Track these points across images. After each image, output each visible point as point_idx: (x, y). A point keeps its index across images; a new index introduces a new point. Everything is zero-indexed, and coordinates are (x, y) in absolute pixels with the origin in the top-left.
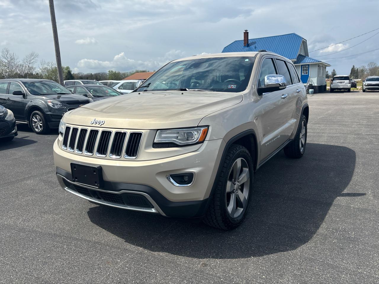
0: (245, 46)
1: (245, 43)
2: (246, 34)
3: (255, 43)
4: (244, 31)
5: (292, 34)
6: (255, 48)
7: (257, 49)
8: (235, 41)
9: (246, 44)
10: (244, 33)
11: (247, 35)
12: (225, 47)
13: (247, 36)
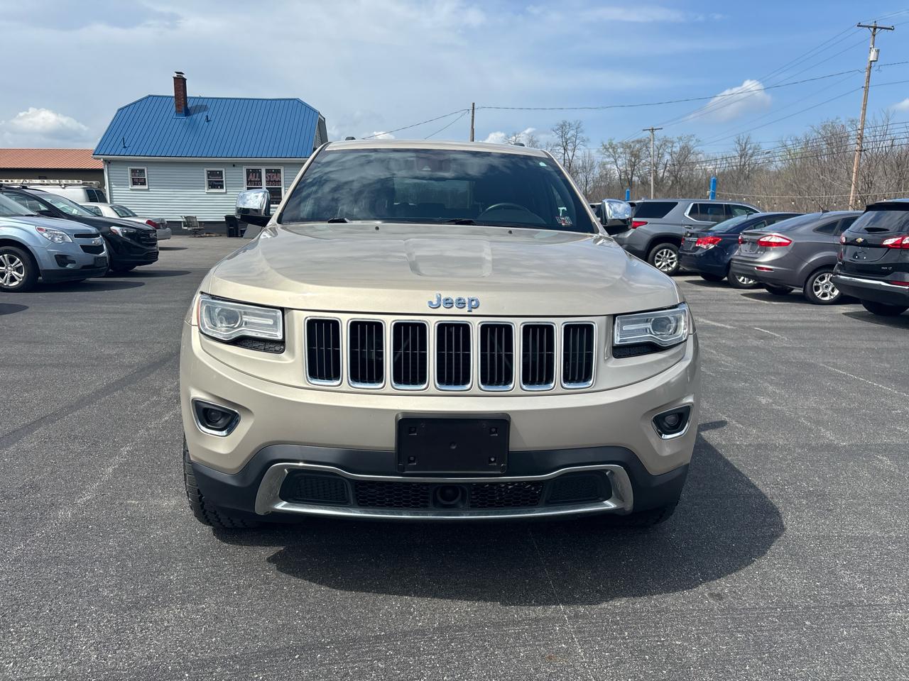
0: (177, 112)
1: (178, 106)
2: (180, 82)
3: (205, 108)
4: (175, 75)
5: (295, 99)
6: (208, 121)
7: (211, 123)
8: (150, 96)
9: (183, 108)
10: (175, 78)
11: (182, 84)
12: (122, 109)
13: (182, 88)
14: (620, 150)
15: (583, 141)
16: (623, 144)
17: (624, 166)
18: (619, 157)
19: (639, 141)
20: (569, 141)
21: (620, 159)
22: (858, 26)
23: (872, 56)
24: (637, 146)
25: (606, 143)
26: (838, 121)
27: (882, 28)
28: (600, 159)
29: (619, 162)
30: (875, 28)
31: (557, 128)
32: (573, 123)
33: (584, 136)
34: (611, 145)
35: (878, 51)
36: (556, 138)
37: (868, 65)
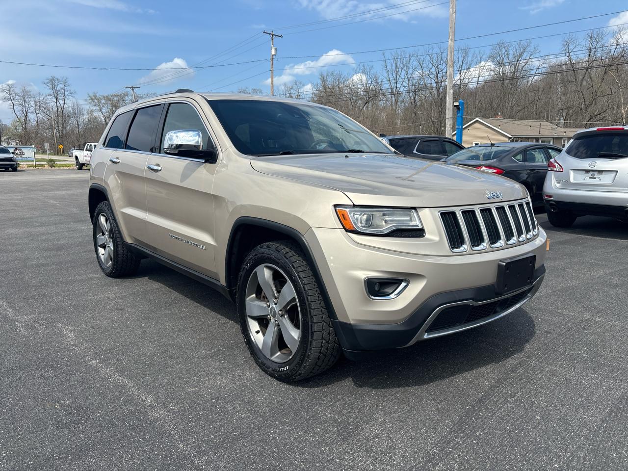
14: (103, 101)
15: (71, 93)
16: (104, 97)
17: (108, 113)
18: (103, 106)
19: (116, 96)
20: (59, 93)
21: (104, 108)
22: (264, 32)
23: (273, 52)
24: (116, 99)
25: (91, 95)
26: (247, 89)
27: (276, 36)
28: (87, 107)
29: (104, 110)
30: (273, 35)
31: (47, 81)
32: (60, 78)
33: (72, 89)
34: (95, 96)
35: (276, 49)
36: (47, 91)
37: (271, 57)
